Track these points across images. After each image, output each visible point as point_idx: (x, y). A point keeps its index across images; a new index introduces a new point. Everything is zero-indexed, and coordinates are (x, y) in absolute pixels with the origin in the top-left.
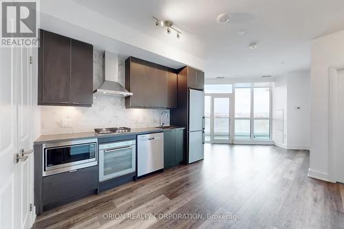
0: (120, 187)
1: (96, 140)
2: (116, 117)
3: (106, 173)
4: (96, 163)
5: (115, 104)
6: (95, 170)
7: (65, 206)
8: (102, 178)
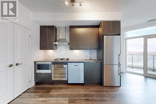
0: (60, 85)
1: (51, 63)
2: (67, 54)
3: (54, 77)
4: (51, 72)
5: (66, 48)
6: (50, 75)
7: (38, 85)
8: (53, 79)
